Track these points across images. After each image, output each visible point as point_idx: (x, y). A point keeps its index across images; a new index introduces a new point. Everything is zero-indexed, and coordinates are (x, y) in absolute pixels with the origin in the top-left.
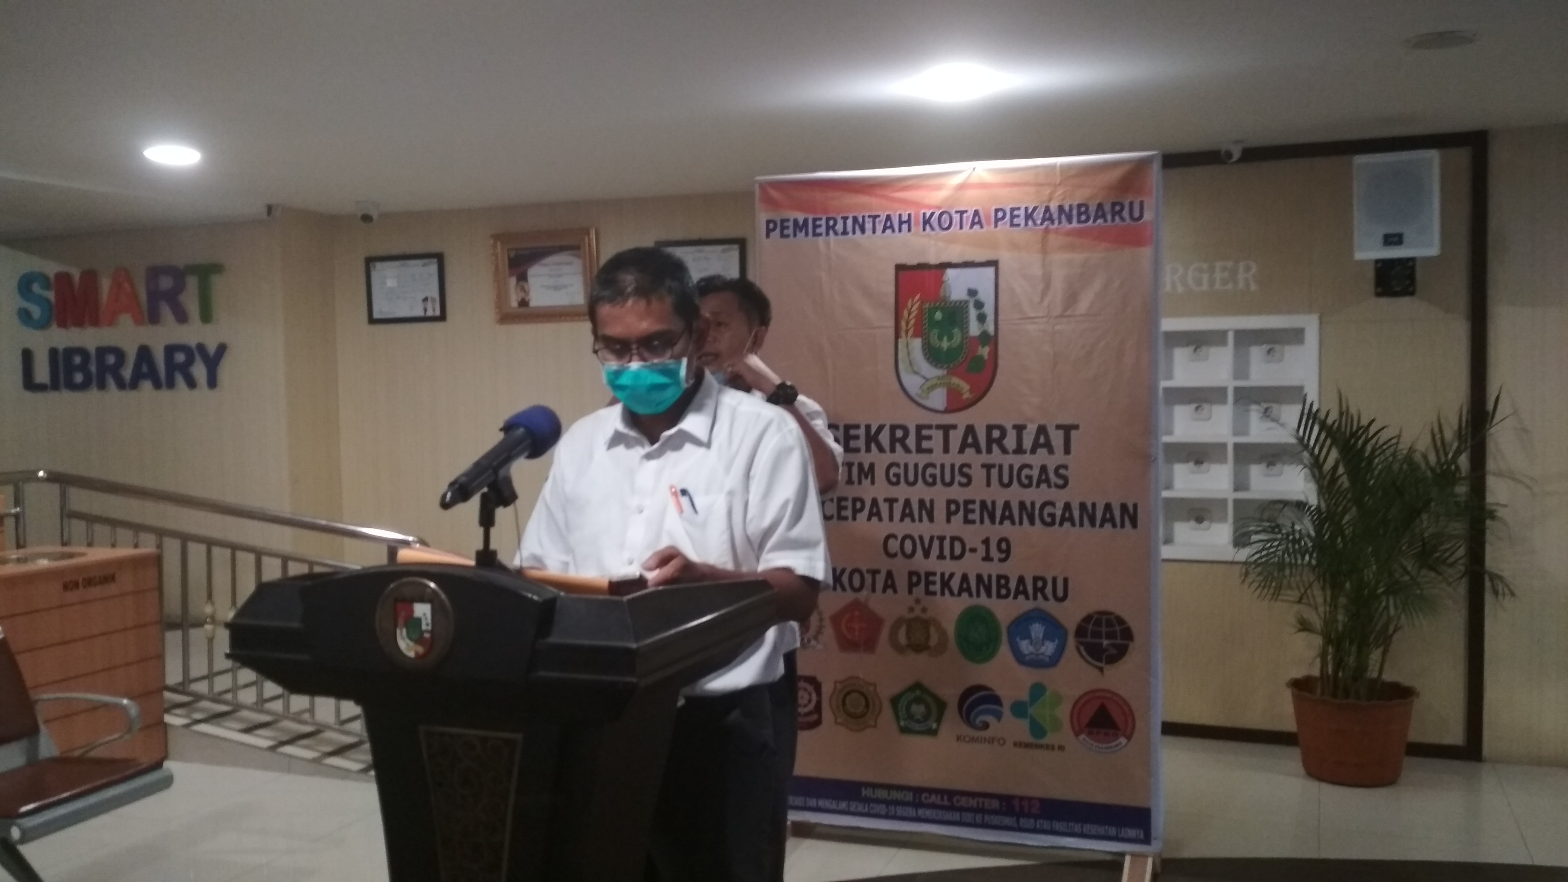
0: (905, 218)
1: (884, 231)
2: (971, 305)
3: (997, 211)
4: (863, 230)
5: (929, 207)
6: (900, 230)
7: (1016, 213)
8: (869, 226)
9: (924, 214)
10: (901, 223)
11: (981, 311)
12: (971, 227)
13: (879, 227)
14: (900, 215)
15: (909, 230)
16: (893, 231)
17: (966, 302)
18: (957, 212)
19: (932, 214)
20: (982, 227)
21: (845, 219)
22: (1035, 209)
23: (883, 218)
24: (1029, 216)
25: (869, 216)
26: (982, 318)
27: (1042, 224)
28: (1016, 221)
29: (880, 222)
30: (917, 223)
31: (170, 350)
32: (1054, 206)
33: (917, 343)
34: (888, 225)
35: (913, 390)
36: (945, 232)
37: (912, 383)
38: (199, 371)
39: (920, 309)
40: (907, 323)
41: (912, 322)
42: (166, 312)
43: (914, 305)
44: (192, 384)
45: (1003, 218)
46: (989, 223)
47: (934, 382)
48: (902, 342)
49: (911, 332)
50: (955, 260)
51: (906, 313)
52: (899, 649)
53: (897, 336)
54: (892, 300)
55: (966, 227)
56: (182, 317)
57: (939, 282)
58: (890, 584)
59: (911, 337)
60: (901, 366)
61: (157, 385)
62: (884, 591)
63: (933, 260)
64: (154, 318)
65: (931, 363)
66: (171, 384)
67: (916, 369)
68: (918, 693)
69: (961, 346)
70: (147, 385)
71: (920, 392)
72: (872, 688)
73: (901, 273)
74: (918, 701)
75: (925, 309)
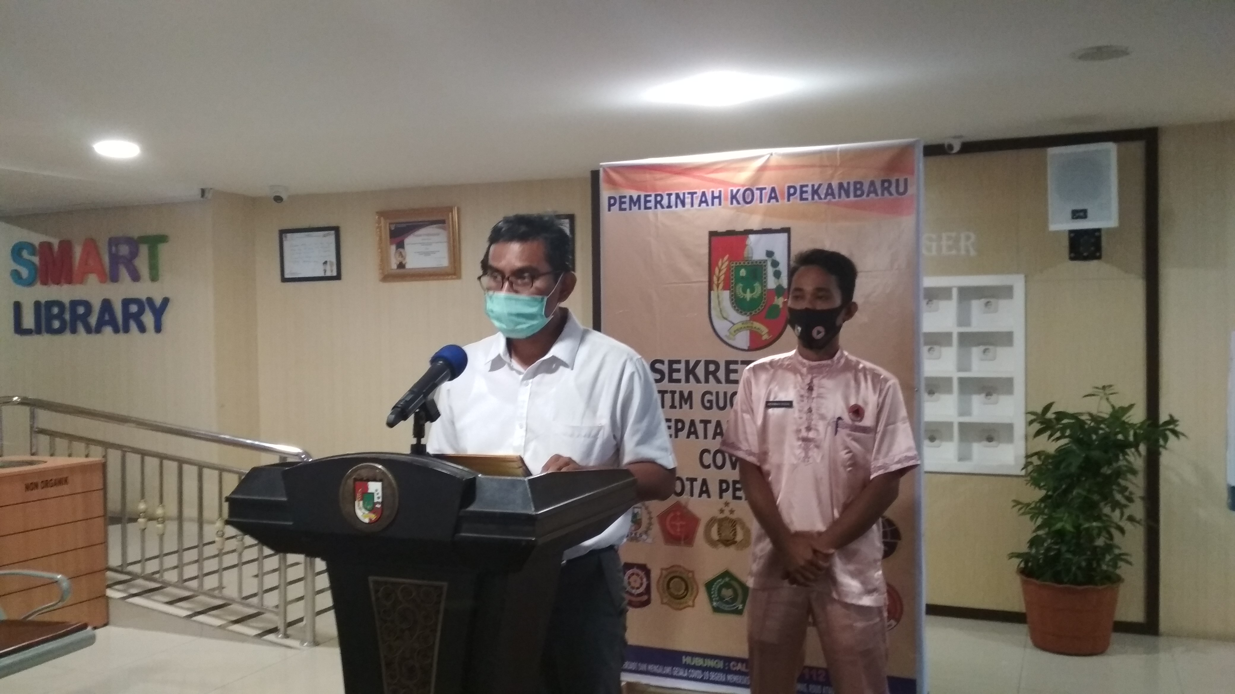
0: (716, 194)
1: (700, 205)
2: (769, 263)
3: (789, 188)
4: (683, 204)
5: (734, 185)
6: (713, 204)
7: (804, 189)
8: (688, 200)
9: (732, 191)
10: (713, 198)
11: (777, 269)
12: (769, 201)
13: (696, 202)
14: (713, 192)
15: (720, 204)
16: (708, 205)
17: (765, 261)
18: (757, 189)
19: (738, 191)
20: (777, 201)
21: (669, 195)
22: (820, 185)
23: (699, 194)
24: (815, 192)
25: (689, 193)
26: (777, 274)
27: (825, 198)
28: (804, 196)
29: (697, 197)
30: (726, 199)
31: (126, 303)
32: (835, 185)
33: (726, 294)
34: (703, 200)
35: (723, 333)
36: (748, 205)
37: (722, 326)
38: (148, 319)
39: (729, 268)
40: (718, 279)
41: (722, 278)
42: (124, 273)
43: (723, 264)
44: (142, 329)
45: (795, 193)
46: (783, 198)
47: (740, 325)
48: (714, 294)
49: (721, 286)
50: (755, 227)
51: (717, 270)
52: (713, 543)
53: (710, 289)
54: (706, 261)
55: (765, 201)
56: (136, 277)
57: (743, 245)
58: (705, 490)
59: (721, 290)
60: (713, 313)
61: (116, 330)
62: (700, 496)
63: (740, 228)
64: (114, 278)
65: (737, 310)
66: (127, 330)
67: (725, 316)
68: (727, 579)
69: (761, 296)
70: (108, 330)
71: (728, 334)
72: (690, 575)
73: (713, 238)
74: (727, 586)
75: (733, 267)
